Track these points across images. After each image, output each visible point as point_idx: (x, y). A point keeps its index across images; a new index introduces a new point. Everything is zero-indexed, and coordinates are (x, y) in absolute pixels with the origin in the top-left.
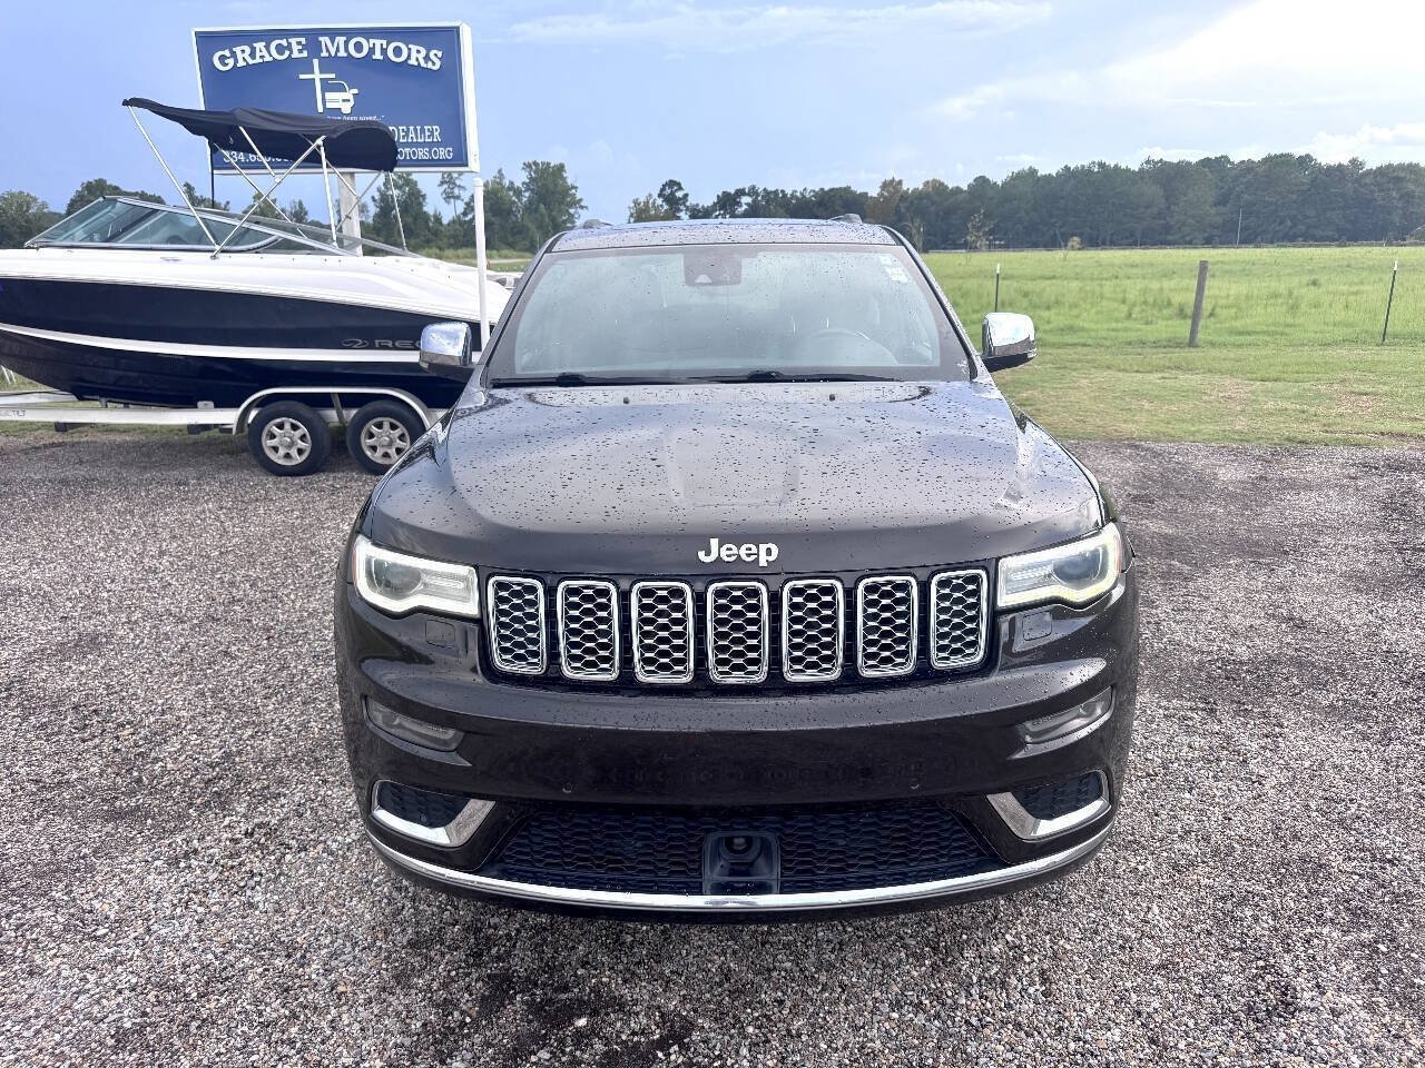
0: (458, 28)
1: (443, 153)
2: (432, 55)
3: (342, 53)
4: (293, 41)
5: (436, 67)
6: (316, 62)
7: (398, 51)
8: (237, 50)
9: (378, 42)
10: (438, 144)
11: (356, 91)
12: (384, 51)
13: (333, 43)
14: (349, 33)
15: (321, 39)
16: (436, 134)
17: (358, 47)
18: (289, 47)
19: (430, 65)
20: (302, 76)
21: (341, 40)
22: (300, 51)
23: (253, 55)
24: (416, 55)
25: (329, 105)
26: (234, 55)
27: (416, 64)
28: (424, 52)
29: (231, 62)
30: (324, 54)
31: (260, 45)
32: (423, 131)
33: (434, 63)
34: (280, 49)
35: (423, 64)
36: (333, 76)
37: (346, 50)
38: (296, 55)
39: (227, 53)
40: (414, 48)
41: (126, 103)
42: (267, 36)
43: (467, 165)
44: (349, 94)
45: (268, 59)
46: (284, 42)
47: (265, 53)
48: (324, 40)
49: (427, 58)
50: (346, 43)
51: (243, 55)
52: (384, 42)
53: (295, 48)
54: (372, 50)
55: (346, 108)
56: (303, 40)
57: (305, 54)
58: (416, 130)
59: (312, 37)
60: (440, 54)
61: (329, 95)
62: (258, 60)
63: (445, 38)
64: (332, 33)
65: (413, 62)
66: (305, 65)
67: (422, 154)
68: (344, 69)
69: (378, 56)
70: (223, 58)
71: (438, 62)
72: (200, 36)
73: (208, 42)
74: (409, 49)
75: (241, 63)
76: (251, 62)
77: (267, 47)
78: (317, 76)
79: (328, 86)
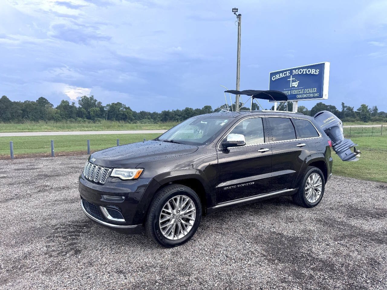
0: (324, 64)
1: (316, 95)
3: (297, 73)
4: (287, 72)
6: (291, 76)
7: (309, 71)
8: (277, 76)
9: (305, 70)
10: (316, 93)
11: (299, 82)
12: (306, 72)
13: (295, 71)
14: (299, 69)
16: (315, 90)
17: (301, 71)
18: (286, 74)
19: (316, 74)
20: (288, 80)
21: (297, 70)
23: (279, 76)
24: (313, 71)
25: (293, 86)
26: (276, 77)
28: (315, 70)
29: (275, 78)
30: (293, 74)
31: (281, 74)
32: (312, 89)
33: (317, 73)
34: (285, 74)
35: (314, 74)
36: (294, 79)
38: (288, 75)
39: (275, 77)
40: (313, 70)
41: (225, 92)
42: (282, 72)
43: (322, 98)
44: (297, 83)
45: (282, 77)
46: (286, 73)
47: (282, 75)
48: (294, 71)
49: (316, 72)
50: (298, 71)
51: (278, 77)
52: (306, 69)
53: (288, 73)
54: (303, 71)
55: (296, 86)
56: (289, 72)
57: (289, 75)
59: (291, 70)
60: (319, 70)
61: (293, 83)
62: (280, 77)
63: (321, 67)
64: (295, 69)
65: (312, 73)
66: (289, 77)
67: (312, 95)
68: (297, 77)
69: (304, 73)
70: (274, 78)
71: (318, 72)
72: (271, 74)
73: (272, 74)
74: (312, 70)
75: (277, 78)
76: (279, 78)
77: (282, 74)
78: (291, 79)
79: (293, 81)
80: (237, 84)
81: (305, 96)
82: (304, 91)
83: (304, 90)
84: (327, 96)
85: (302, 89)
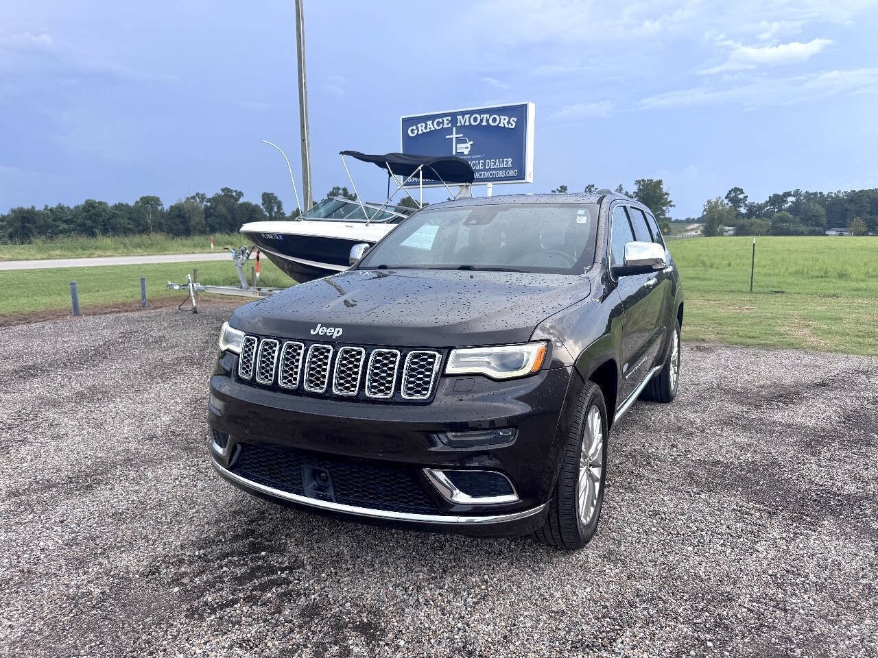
0: (526, 105)
1: (512, 173)
2: (511, 120)
3: (467, 123)
4: (445, 119)
5: (513, 127)
6: (454, 129)
7: (494, 120)
8: (419, 126)
9: (485, 116)
10: (510, 168)
11: (472, 143)
12: (487, 121)
13: (463, 118)
14: (471, 113)
15: (458, 117)
16: (510, 162)
17: (475, 119)
18: (443, 122)
19: (510, 126)
20: (447, 137)
21: (467, 116)
22: (448, 124)
23: (426, 128)
24: (503, 121)
25: (458, 151)
26: (417, 128)
27: (503, 126)
28: (507, 119)
29: (416, 132)
30: (459, 124)
31: (429, 123)
32: (503, 162)
33: (512, 125)
34: (438, 124)
35: (507, 126)
36: (462, 135)
37: (469, 121)
38: (446, 126)
39: (414, 128)
40: (502, 117)
41: (341, 153)
42: (433, 118)
43: (524, 179)
44: (468, 145)
45: (432, 129)
46: (441, 120)
47: (432, 126)
49: (509, 123)
50: (470, 118)
51: (421, 128)
52: (488, 116)
53: (445, 122)
54: (482, 121)
55: (466, 152)
56: (449, 118)
57: (450, 125)
58: (499, 161)
59: (454, 116)
60: (515, 120)
61: (459, 146)
62: (428, 130)
63: (519, 112)
64: (463, 114)
65: (501, 125)
66: (449, 131)
67: (501, 174)
68: (468, 131)
69: (484, 123)
70: (412, 130)
71: (514, 124)
72: (404, 120)
73: (407, 123)
74: (500, 119)
75: (420, 132)
76: (425, 131)
77: (433, 123)
78: (454, 136)
79: (459, 141)
80: (304, 140)
81: (487, 174)
82: (484, 164)
83: (485, 162)
84: (532, 175)
85: (479, 159)
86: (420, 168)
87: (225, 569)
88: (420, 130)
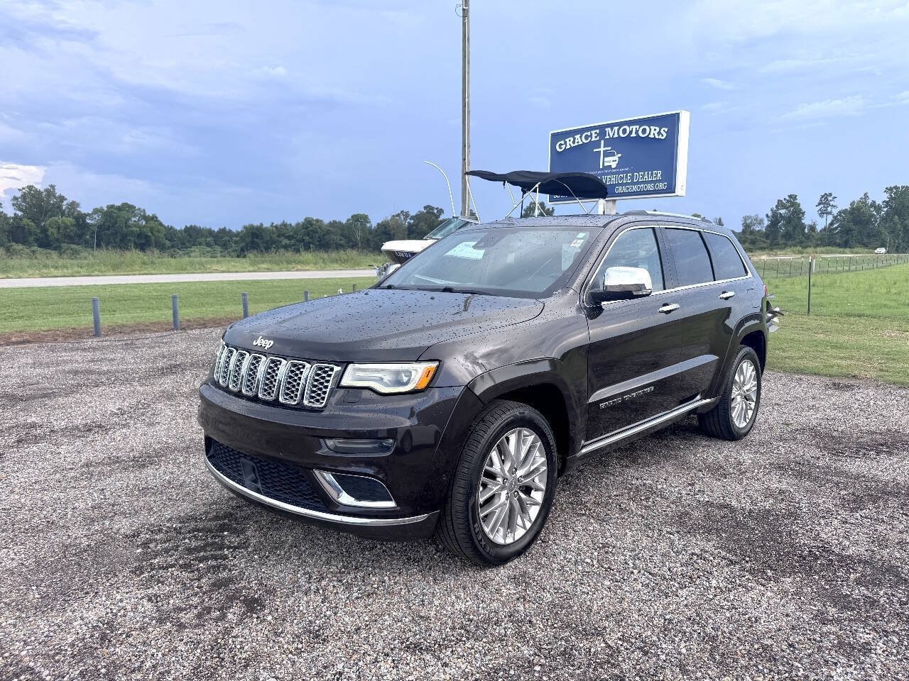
0: (679, 114)
1: (661, 186)
2: (662, 131)
3: (616, 136)
4: (593, 132)
5: (663, 138)
6: (602, 142)
7: (644, 131)
8: (567, 140)
9: (634, 127)
10: (659, 181)
11: (620, 155)
12: (637, 132)
13: (612, 130)
14: (620, 124)
15: (607, 129)
16: (659, 175)
17: (624, 131)
18: (591, 136)
19: (660, 137)
20: (595, 150)
21: (616, 128)
22: (596, 137)
23: (574, 142)
24: (653, 132)
25: (605, 164)
26: (565, 143)
27: (653, 137)
28: (658, 130)
29: (563, 147)
30: (607, 137)
31: (578, 137)
32: (652, 174)
33: (662, 135)
34: (587, 137)
35: (657, 137)
36: (610, 148)
37: (618, 133)
38: (594, 139)
39: (563, 142)
40: (652, 128)
42: (581, 131)
43: (674, 192)
44: (616, 158)
45: (581, 143)
46: (589, 134)
47: (580, 140)
48: (608, 130)
49: (659, 133)
50: (618, 130)
51: (569, 143)
52: (638, 127)
53: (594, 135)
54: (631, 132)
55: (614, 165)
56: (598, 131)
57: (598, 138)
58: (648, 174)
59: (602, 128)
60: (666, 130)
61: (606, 159)
62: (576, 144)
63: (671, 122)
64: (612, 126)
65: (651, 136)
66: (597, 144)
67: (650, 187)
68: (616, 144)
69: (634, 135)
70: (561, 144)
71: (665, 135)
72: (553, 135)
73: (556, 137)
74: (650, 129)
75: (568, 147)
76: (572, 145)
77: (581, 137)
78: (602, 149)
79: (607, 154)
80: (464, 160)
81: (635, 188)
82: (632, 178)
83: (633, 175)
84: (684, 188)
85: (627, 172)
86: (537, 186)
87: (187, 541)
88: (568, 144)
